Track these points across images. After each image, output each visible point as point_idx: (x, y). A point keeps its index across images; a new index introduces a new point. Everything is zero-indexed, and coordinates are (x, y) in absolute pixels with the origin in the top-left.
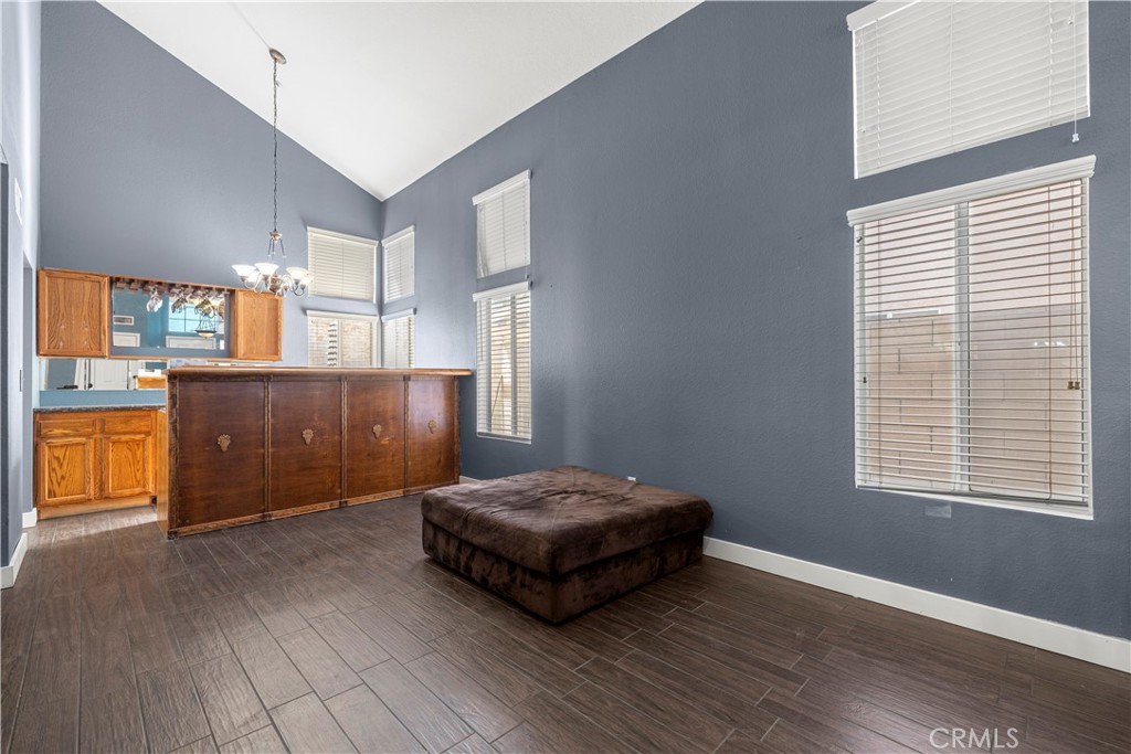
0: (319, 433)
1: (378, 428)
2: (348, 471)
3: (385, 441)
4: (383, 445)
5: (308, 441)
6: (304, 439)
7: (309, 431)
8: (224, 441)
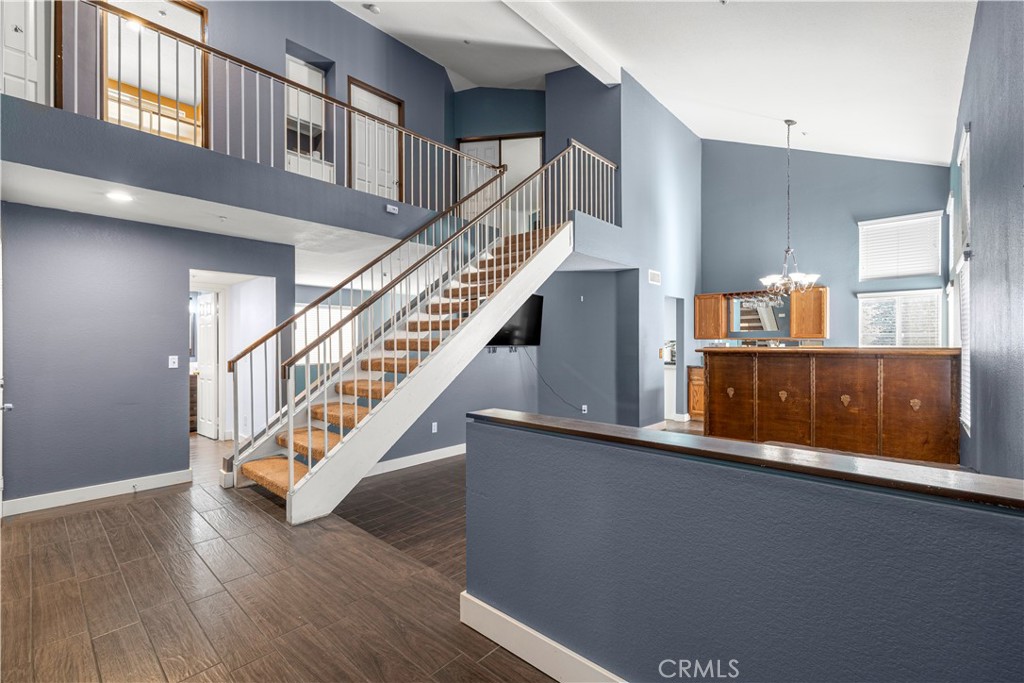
0: (791, 395)
1: (846, 399)
2: (816, 428)
3: (854, 410)
4: (852, 414)
5: (783, 399)
6: (780, 398)
7: (783, 392)
8: (731, 391)
